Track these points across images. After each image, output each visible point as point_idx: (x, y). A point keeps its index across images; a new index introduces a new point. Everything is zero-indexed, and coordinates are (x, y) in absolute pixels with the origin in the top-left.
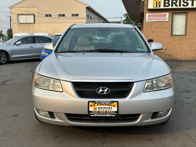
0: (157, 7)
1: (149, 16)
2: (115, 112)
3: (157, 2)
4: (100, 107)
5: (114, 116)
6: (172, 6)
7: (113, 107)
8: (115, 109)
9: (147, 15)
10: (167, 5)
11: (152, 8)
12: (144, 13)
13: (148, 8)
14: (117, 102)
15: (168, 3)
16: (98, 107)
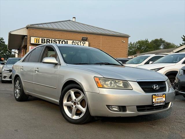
0: (37, 43)
1: (31, 48)
2: (164, 101)
3: (37, 40)
4: (158, 98)
5: (164, 104)
6: (47, 43)
7: (163, 98)
8: (164, 99)
9: (30, 47)
10: (43, 42)
11: (34, 43)
12: (27, 45)
13: (31, 43)
14: (165, 94)
15: (44, 41)
16: (157, 98)
